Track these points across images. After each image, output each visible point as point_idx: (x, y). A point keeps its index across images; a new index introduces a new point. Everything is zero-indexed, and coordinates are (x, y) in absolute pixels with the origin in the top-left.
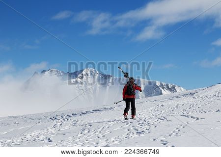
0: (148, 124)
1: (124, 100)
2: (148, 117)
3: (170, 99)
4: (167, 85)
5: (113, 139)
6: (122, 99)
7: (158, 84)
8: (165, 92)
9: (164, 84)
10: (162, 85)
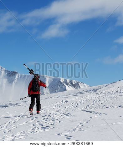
0: (53, 119)
1: (29, 96)
2: (52, 112)
3: (74, 95)
4: (71, 82)
5: (19, 134)
6: (28, 95)
7: (62, 80)
8: (69, 89)
9: (68, 80)
10: (66, 82)
